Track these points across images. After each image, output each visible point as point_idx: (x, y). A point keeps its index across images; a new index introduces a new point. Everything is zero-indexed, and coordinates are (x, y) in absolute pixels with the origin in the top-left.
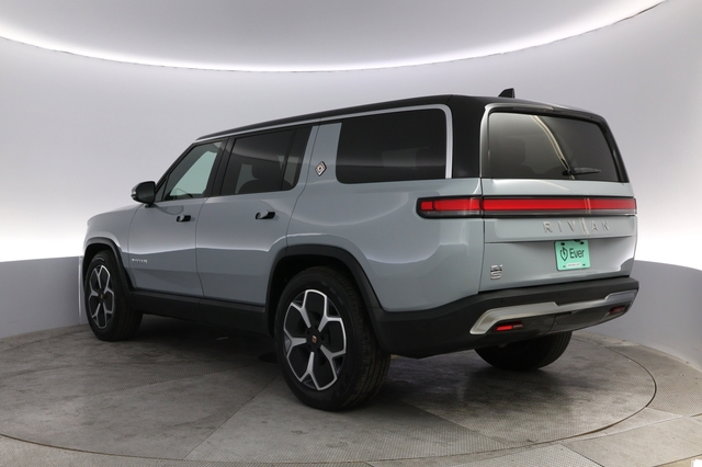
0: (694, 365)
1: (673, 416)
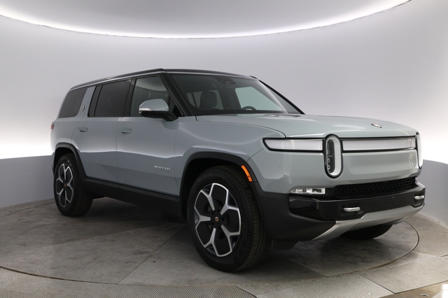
0: (443, 224)
1: (429, 256)
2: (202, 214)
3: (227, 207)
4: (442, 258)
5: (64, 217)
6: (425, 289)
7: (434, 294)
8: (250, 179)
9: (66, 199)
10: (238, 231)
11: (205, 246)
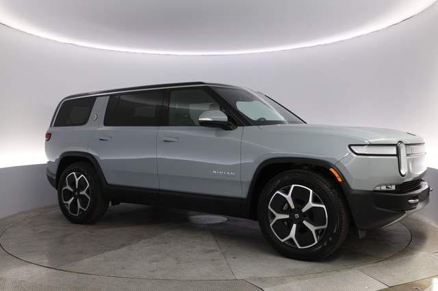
2: (278, 212)
3: (311, 204)
4: (433, 255)
5: (74, 225)
6: (417, 282)
7: (426, 287)
8: (340, 180)
9: (79, 206)
10: (325, 224)
11: (283, 241)
